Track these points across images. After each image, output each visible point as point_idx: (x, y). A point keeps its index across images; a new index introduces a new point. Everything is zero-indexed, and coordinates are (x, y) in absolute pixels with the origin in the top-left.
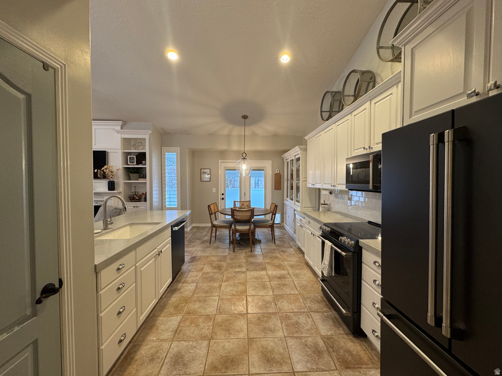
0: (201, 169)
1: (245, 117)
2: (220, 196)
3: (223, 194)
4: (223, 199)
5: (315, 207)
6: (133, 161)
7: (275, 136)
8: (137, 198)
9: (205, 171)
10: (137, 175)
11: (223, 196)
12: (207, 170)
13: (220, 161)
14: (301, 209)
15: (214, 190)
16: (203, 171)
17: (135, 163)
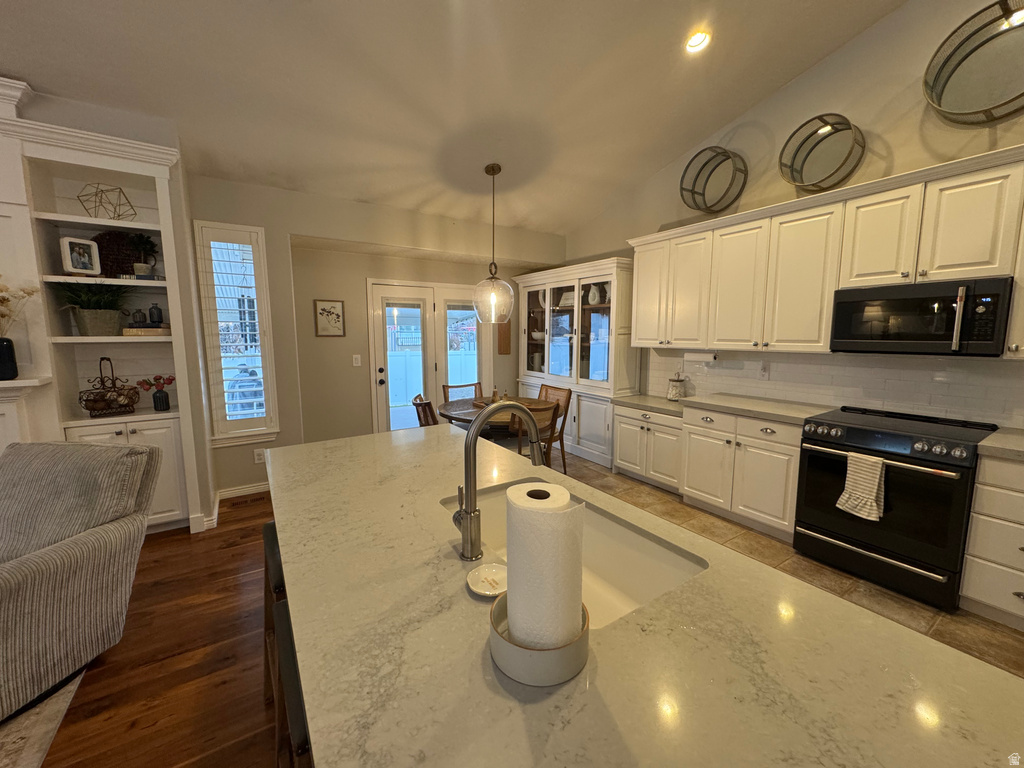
0: (315, 302)
1: (493, 170)
2: (376, 376)
3: (381, 370)
4: (382, 382)
5: (634, 388)
6: (86, 259)
7: (518, 229)
8: (122, 400)
9: (327, 306)
10: (114, 314)
11: (381, 376)
12: (333, 304)
13: (370, 281)
14: (615, 394)
15: (357, 360)
16: (320, 305)
17: (97, 270)
